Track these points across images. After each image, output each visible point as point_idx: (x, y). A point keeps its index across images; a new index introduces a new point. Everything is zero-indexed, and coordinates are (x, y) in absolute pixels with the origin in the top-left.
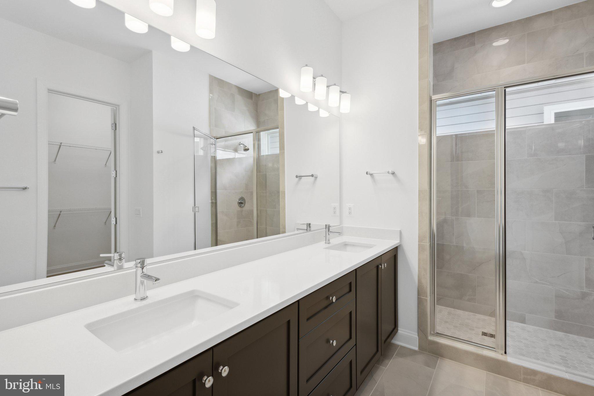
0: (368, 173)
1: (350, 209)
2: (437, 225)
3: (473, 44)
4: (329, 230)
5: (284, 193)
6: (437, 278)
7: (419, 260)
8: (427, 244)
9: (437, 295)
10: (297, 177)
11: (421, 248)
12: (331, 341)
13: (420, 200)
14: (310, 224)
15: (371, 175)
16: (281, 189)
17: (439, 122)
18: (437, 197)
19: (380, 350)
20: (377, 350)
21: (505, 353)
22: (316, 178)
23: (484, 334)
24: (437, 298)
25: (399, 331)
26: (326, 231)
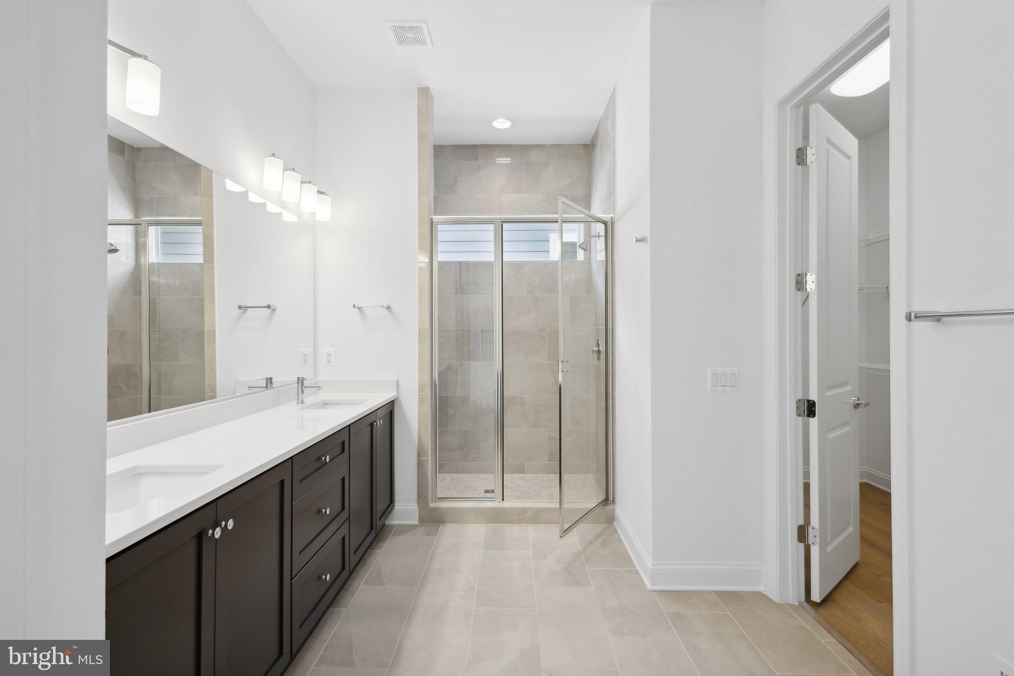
0: (356, 305)
1: (329, 355)
2: (439, 374)
3: (476, 158)
4: (302, 384)
5: (213, 332)
6: (439, 438)
7: (419, 413)
8: (428, 393)
9: (439, 461)
10: (240, 307)
11: (421, 399)
12: (324, 510)
13: (420, 342)
14: (271, 379)
15: (360, 308)
16: (207, 327)
17: (440, 247)
18: (439, 338)
19: (374, 528)
20: (372, 528)
21: (503, 500)
22: (274, 310)
23: (487, 491)
24: (439, 465)
25: (396, 508)
26: (298, 387)
